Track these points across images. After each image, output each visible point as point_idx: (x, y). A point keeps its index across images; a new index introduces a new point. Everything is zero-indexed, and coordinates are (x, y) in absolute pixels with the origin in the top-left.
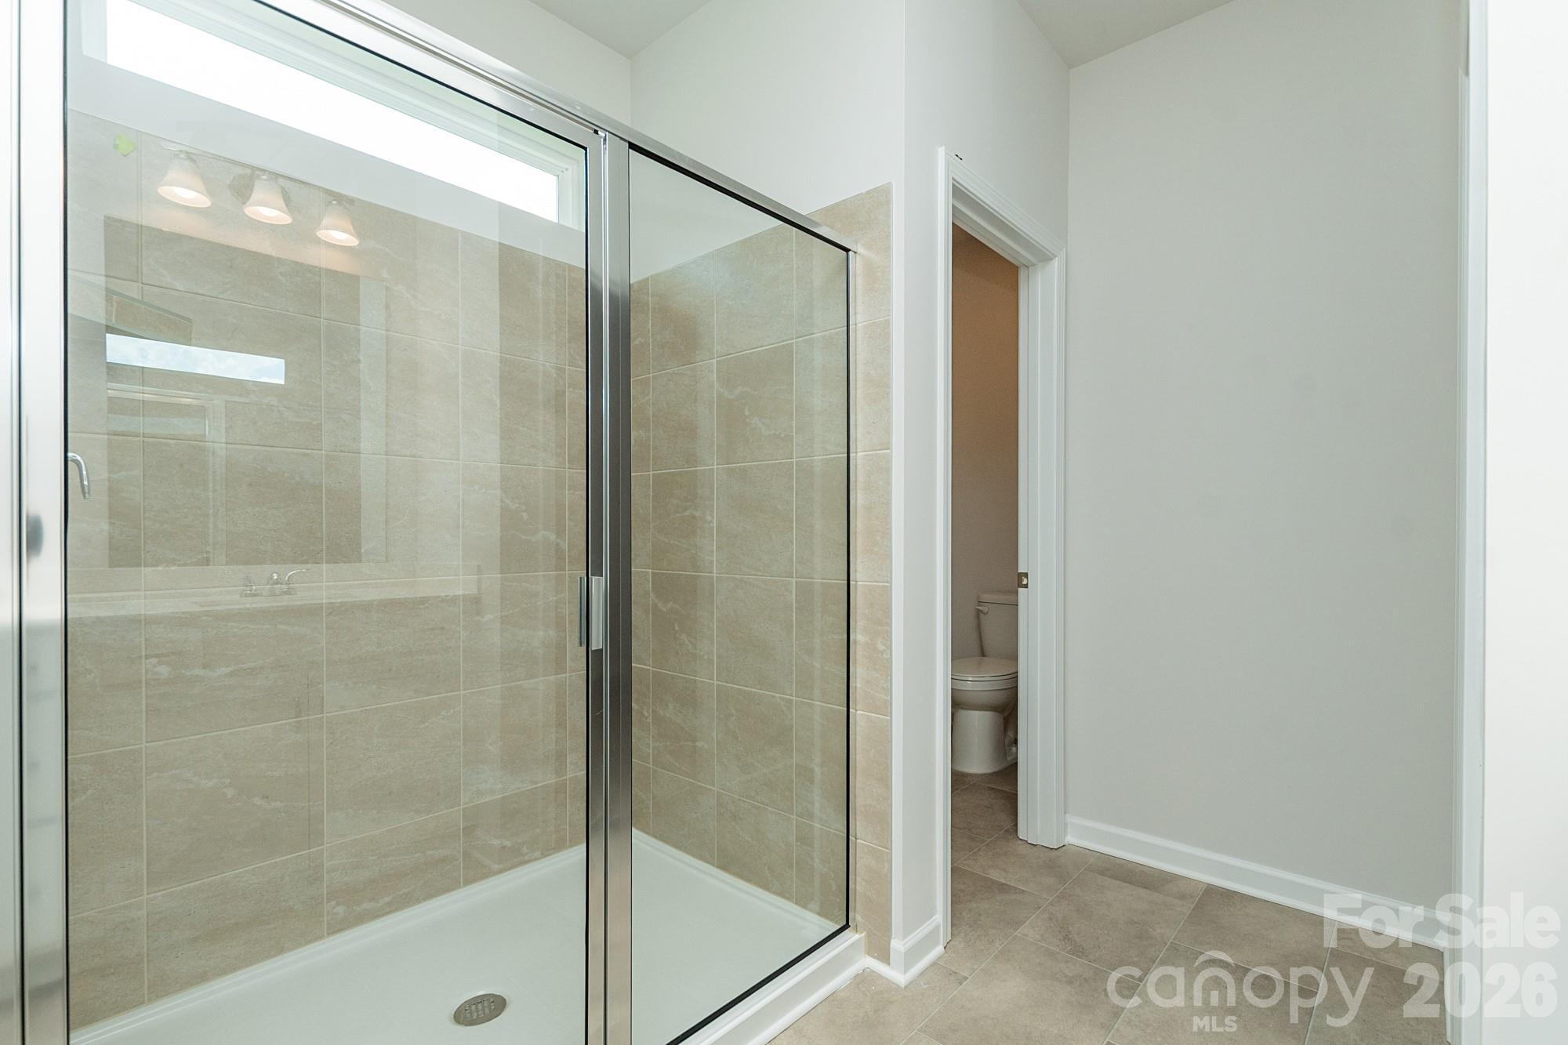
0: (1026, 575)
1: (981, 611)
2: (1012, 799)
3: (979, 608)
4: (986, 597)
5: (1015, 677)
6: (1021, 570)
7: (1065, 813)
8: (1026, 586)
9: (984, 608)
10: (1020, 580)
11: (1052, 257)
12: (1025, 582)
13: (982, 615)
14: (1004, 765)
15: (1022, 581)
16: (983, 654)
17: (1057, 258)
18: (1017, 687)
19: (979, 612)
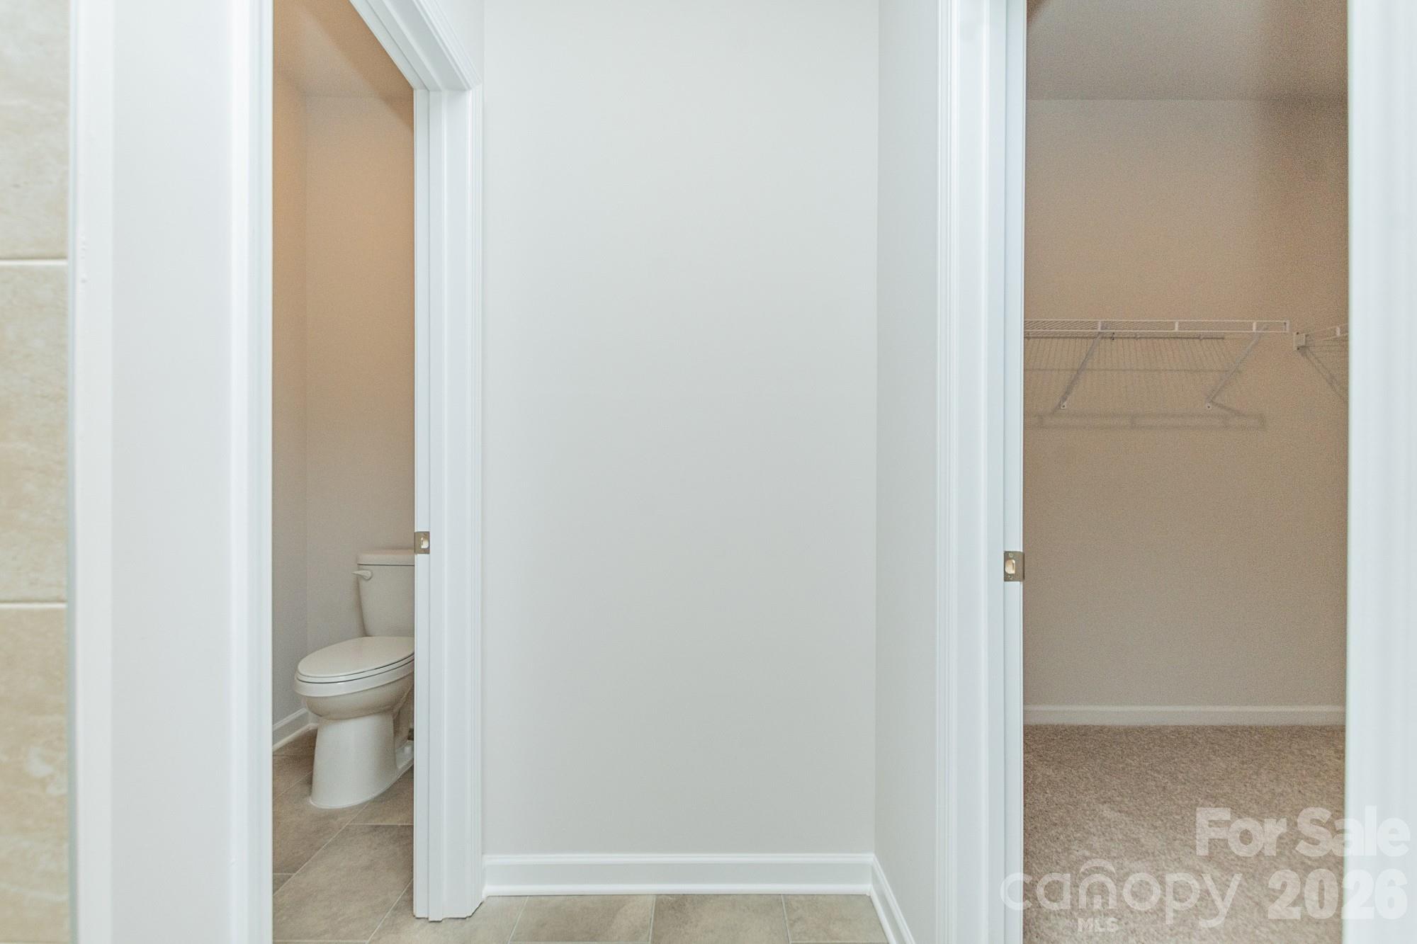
0: (427, 535)
1: (362, 577)
2: (405, 835)
3: (359, 572)
4: (368, 558)
5: (410, 660)
6: (420, 527)
7: (483, 854)
8: (427, 551)
9: (367, 573)
10: (417, 543)
11: (467, 88)
12: (425, 546)
13: (363, 583)
14: (395, 777)
15: (421, 544)
16: (365, 633)
17: (471, 91)
18: (413, 673)
19: (359, 579)
